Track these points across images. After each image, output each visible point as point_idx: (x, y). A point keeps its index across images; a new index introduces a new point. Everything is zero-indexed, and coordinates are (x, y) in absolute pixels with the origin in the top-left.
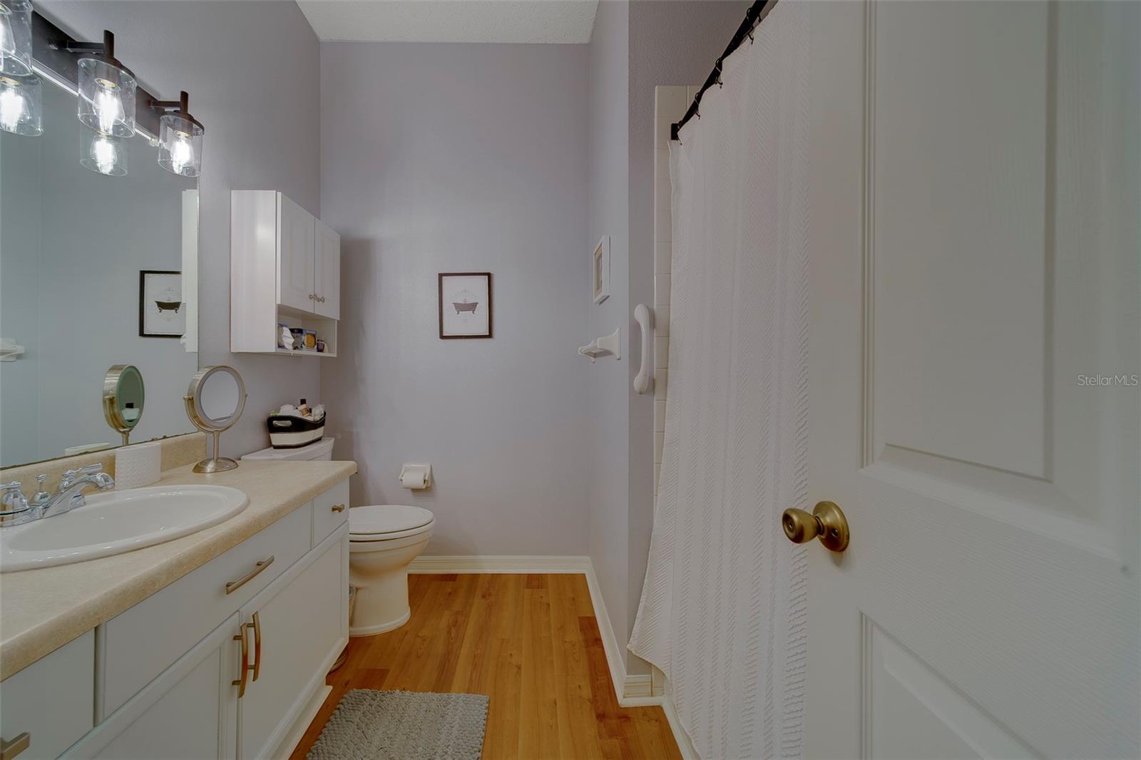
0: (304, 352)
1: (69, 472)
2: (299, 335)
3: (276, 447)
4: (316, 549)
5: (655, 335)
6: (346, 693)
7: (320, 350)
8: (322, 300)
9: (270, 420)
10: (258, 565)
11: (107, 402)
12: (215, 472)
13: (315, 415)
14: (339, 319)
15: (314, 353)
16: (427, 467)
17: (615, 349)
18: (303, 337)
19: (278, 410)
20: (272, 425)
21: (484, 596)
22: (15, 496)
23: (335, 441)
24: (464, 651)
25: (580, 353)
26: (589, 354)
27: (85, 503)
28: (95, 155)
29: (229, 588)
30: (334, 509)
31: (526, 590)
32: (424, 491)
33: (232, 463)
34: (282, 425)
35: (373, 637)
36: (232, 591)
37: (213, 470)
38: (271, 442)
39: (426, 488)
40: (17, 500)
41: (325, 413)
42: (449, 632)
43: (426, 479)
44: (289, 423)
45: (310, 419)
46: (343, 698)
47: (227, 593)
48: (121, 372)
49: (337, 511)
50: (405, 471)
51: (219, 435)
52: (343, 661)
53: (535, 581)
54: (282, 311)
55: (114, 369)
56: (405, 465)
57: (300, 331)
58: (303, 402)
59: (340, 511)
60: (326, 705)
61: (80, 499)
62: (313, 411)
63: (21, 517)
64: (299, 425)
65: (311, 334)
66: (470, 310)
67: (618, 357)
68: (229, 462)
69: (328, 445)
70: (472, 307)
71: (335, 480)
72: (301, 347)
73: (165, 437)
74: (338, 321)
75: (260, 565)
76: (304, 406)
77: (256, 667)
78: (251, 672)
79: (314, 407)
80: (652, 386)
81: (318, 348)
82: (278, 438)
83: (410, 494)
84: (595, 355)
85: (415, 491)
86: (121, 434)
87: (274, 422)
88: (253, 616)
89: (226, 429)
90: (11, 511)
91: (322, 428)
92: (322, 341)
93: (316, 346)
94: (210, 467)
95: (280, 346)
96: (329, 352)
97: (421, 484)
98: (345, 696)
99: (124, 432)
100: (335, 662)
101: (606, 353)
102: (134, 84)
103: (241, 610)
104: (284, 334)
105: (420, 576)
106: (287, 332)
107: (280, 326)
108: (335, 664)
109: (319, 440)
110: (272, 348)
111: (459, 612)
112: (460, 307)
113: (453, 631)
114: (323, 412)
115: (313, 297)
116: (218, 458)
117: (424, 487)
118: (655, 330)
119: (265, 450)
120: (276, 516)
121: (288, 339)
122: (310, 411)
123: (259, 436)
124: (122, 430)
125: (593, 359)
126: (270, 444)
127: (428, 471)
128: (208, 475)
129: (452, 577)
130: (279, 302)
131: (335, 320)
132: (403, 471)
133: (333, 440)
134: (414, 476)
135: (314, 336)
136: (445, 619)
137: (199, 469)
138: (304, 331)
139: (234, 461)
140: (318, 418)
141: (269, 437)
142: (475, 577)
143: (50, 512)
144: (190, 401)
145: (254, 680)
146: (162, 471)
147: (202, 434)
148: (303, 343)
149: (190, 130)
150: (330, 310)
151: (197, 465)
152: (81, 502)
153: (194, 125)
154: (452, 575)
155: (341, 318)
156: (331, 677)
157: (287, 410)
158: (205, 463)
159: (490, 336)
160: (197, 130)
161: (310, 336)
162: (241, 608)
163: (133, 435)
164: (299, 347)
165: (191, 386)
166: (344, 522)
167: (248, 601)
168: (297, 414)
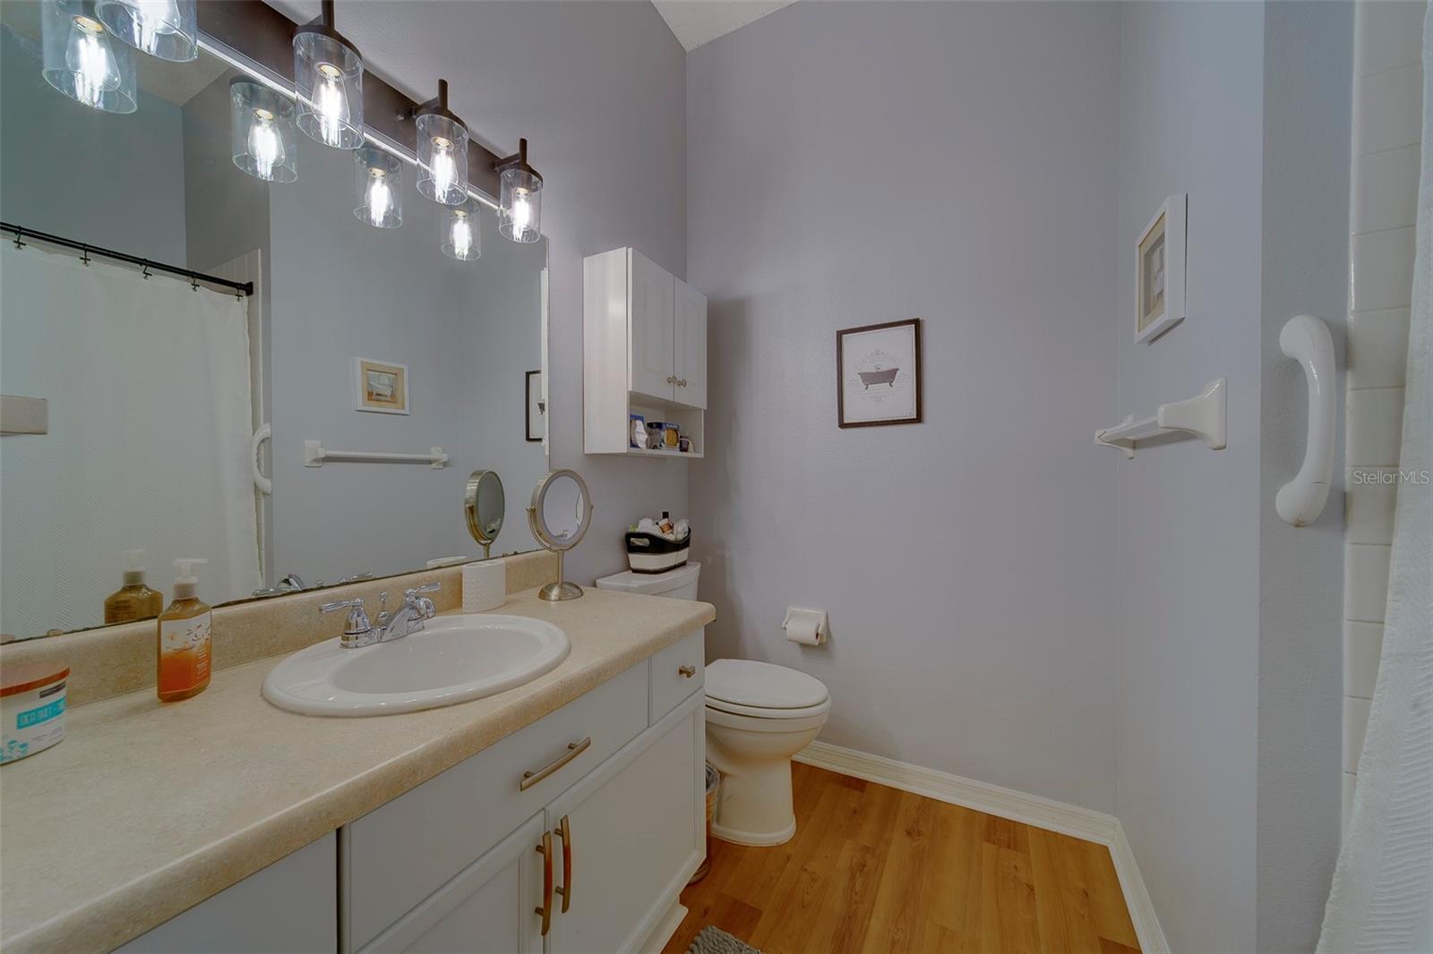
0: (663, 452)
1: (410, 590)
2: (658, 430)
3: (635, 571)
4: (656, 726)
5: (1349, 385)
6: (703, 928)
7: (683, 449)
8: (683, 384)
9: (629, 536)
10: (570, 747)
11: (468, 510)
12: (560, 600)
13: (677, 533)
14: (706, 408)
15: (678, 453)
16: (821, 614)
17: (1211, 427)
18: (663, 433)
19: (637, 525)
20: (632, 543)
21: (909, 833)
22: (358, 616)
23: (702, 566)
24: (876, 925)
25: (1098, 441)
26: (1121, 442)
27: (423, 627)
28: (453, 241)
29: (528, 779)
30: (681, 672)
31: (984, 843)
32: (819, 647)
33: (576, 591)
34: (641, 544)
35: (744, 848)
36: (528, 786)
37: (557, 598)
38: (629, 565)
39: (820, 644)
40: (359, 619)
41: (690, 530)
42: (852, 878)
43: (820, 632)
44: (646, 542)
45: (670, 537)
46: (699, 935)
47: (521, 790)
48: (480, 477)
49: (685, 675)
50: (790, 618)
51: (563, 556)
52: (705, 872)
53: (1001, 832)
54: (636, 400)
55: (475, 474)
56: (791, 609)
57: (659, 426)
58: (665, 515)
59: (688, 676)
60: (677, 936)
61: (418, 623)
62: (675, 527)
63: (363, 639)
64: (658, 546)
65: (671, 429)
66: (885, 382)
67: (1218, 442)
68: (572, 589)
69: (691, 573)
70: (889, 376)
71: (683, 632)
72: (661, 446)
73: (516, 553)
74: (705, 411)
75: (572, 748)
76: (666, 521)
77: (565, 892)
78: (557, 900)
79: (676, 522)
80: (1339, 507)
81: (681, 446)
82: (638, 560)
83: (798, 650)
84: (1135, 445)
85: (805, 646)
86: (482, 547)
87: (632, 539)
88: (561, 821)
89: (571, 548)
90: (355, 632)
91: (687, 549)
92: (686, 437)
93: (678, 444)
94: (555, 593)
95: (633, 445)
96: (695, 451)
97: (812, 640)
98: (702, 932)
99: (484, 545)
100: (695, 872)
101: (1182, 435)
102: (466, 137)
103: (547, 808)
104: (637, 429)
105: (812, 768)
106: (640, 426)
107: (633, 418)
108: (696, 874)
109: (683, 564)
110: (623, 447)
111: (869, 848)
112: (872, 378)
113: (859, 881)
114: (687, 530)
115: (671, 380)
116: (563, 583)
117: (817, 644)
118: (1348, 373)
119: (624, 573)
120: (593, 681)
121: (642, 436)
122: (671, 527)
123: (614, 555)
124: (483, 542)
125: (1129, 452)
126: (628, 567)
127: (823, 622)
128: (553, 603)
129: (859, 785)
130: (630, 389)
131: (700, 410)
132: (788, 615)
133: (699, 566)
134: (803, 626)
135: (676, 431)
136: (846, 855)
137: (544, 595)
138: (664, 426)
139: (578, 588)
140: (680, 537)
141: (627, 556)
142: (894, 795)
143: (388, 635)
144: (533, 512)
145: (563, 912)
146: (506, 594)
147: (546, 552)
148: (663, 441)
149: (528, 184)
150: (695, 396)
151: (542, 590)
152: (420, 625)
153: (534, 177)
154: (858, 780)
155: (708, 407)
156: (689, 895)
157: (646, 526)
158: (550, 587)
159: (919, 419)
160: (536, 183)
161: (670, 431)
162: (548, 805)
163: (495, 548)
164: (658, 445)
165: (534, 495)
166: (700, 688)
167: (557, 797)
168: (656, 531)
